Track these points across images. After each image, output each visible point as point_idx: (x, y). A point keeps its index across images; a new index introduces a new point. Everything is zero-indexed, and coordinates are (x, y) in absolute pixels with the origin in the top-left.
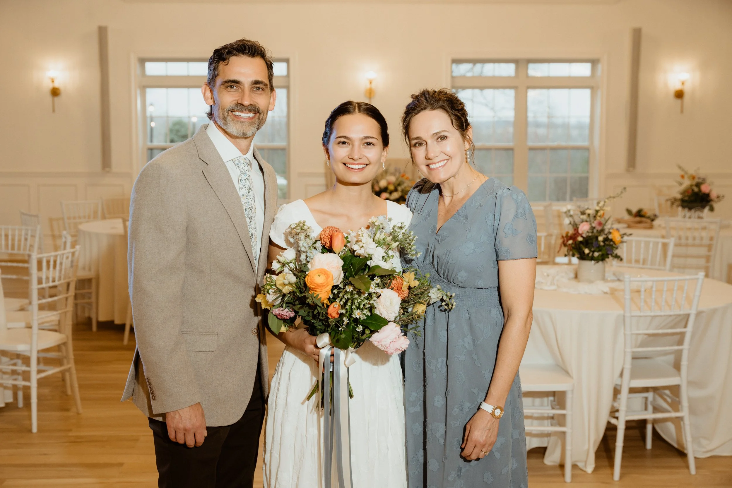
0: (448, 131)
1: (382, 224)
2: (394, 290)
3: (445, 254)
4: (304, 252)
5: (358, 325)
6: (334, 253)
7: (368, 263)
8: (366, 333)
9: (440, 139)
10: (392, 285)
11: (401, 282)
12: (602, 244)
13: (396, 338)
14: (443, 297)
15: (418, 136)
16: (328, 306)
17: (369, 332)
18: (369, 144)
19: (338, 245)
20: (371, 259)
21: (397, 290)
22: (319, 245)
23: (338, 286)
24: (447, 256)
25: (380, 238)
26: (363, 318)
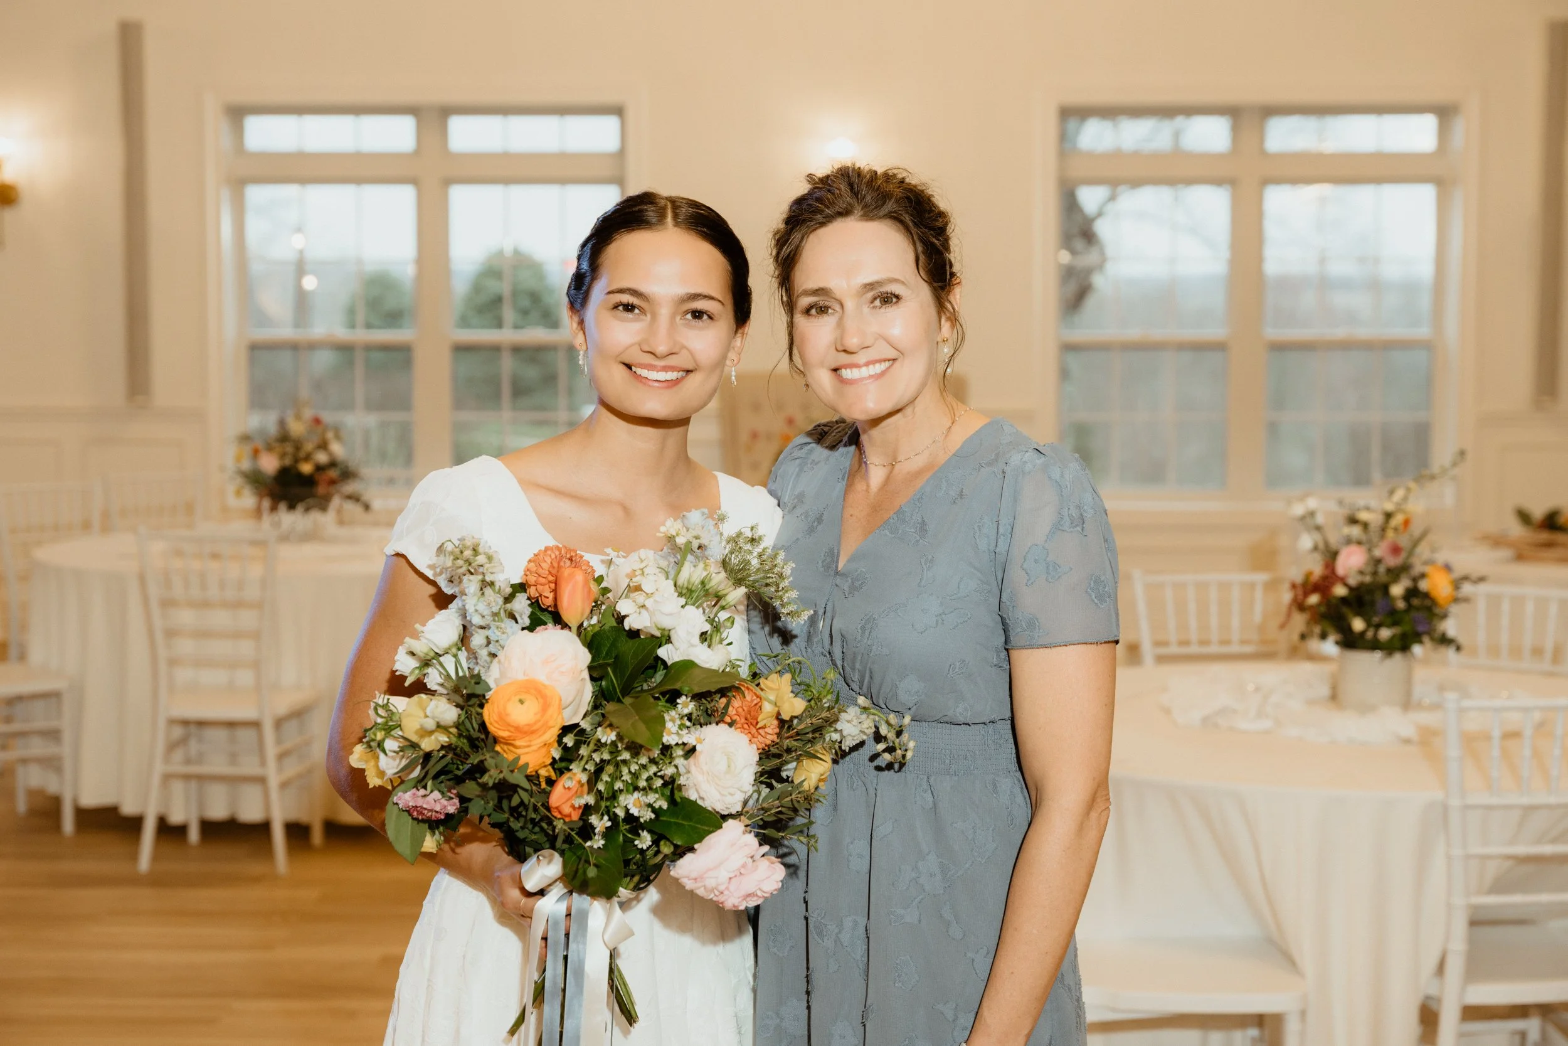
0: (906, 282)
1: (697, 538)
2: (739, 725)
3: (861, 628)
4: (482, 628)
5: (640, 831)
6: (565, 626)
7: (662, 652)
8: (662, 853)
9: (878, 300)
10: (731, 711)
11: (755, 702)
12: (1401, 605)
13: (744, 866)
14: (877, 728)
15: (821, 285)
16: (551, 782)
17: (672, 849)
18: (697, 314)
19: (574, 607)
20: (669, 640)
21: (746, 726)
22: (521, 605)
23: (577, 725)
24: (867, 632)
25: (693, 580)
26: (645, 818)
